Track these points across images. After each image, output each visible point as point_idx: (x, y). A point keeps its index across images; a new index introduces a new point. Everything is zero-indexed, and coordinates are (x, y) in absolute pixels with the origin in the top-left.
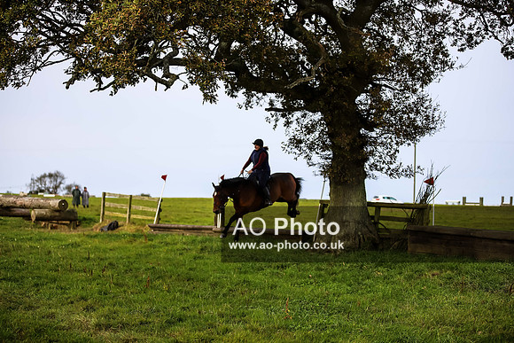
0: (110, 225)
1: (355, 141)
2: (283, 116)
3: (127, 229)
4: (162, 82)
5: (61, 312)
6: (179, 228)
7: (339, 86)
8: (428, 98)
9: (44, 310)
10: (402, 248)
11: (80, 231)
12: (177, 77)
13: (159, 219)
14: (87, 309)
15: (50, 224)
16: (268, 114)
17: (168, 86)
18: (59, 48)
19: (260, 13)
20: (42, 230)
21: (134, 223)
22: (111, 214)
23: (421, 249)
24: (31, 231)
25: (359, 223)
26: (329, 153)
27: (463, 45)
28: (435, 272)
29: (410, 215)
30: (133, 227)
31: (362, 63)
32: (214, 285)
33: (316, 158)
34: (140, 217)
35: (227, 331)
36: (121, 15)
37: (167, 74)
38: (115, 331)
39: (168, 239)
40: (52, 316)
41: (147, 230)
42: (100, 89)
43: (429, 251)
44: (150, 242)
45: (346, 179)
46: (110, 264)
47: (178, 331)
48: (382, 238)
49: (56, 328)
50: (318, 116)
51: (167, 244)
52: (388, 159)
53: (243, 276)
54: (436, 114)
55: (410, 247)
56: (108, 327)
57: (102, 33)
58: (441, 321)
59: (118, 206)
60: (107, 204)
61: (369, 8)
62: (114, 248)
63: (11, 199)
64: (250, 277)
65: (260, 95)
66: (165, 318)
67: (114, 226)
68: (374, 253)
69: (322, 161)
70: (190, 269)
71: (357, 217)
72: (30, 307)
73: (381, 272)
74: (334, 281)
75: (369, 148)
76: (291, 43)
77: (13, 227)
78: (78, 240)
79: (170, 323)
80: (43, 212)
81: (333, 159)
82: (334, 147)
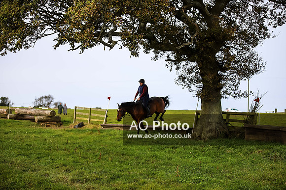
0: (79, 124)
1: (215, 77)
2: (175, 64)
3: (88, 127)
4: (108, 45)
5: (52, 173)
6: (118, 126)
7: (206, 47)
8: (256, 54)
9: (43, 172)
10: (242, 137)
11: (62, 128)
12: (116, 43)
13: (106, 121)
14: (66, 171)
15: (46, 124)
16: (167, 63)
17: (111, 47)
18: (50, 27)
19: (163, 7)
20: (41, 127)
21: (92, 123)
22: (80, 118)
23: (252, 138)
24: (35, 128)
25: (217, 123)
26: (201, 84)
27: (276, 24)
28: (260, 150)
29: (246, 119)
30: (92, 126)
31: (219, 34)
32: (137, 158)
33: (193, 87)
34: (95, 120)
35: (144, 183)
36: (85, 9)
37: (111, 41)
38: (82, 183)
39: (112, 132)
40: (47, 175)
41: (100, 127)
42: (73, 49)
43: (257, 139)
44: (101, 134)
45: (210, 98)
46: (79, 146)
47: (117, 183)
48: (231, 132)
49: (49, 182)
50: (195, 64)
51: (111, 135)
52: (234, 87)
53: (153, 153)
54: (261, 63)
55: (246, 136)
56: (78, 181)
57: (75, 19)
58: (263, 178)
59: (84, 114)
60: (77, 113)
61: (223, 4)
62: (82, 137)
63: (24, 110)
64: (157, 153)
65: (162, 52)
66: (110, 176)
67: (81, 125)
68: (226, 140)
69: (197, 89)
70: (124, 149)
71: (217, 120)
72: (35, 170)
73: (230, 150)
74: (204, 155)
75: (223, 82)
76: (179, 23)
77: (25, 126)
78: (61, 133)
79: (112, 179)
80: (42, 117)
81: (203, 88)
82: (203, 81)
